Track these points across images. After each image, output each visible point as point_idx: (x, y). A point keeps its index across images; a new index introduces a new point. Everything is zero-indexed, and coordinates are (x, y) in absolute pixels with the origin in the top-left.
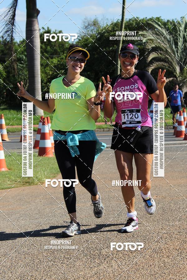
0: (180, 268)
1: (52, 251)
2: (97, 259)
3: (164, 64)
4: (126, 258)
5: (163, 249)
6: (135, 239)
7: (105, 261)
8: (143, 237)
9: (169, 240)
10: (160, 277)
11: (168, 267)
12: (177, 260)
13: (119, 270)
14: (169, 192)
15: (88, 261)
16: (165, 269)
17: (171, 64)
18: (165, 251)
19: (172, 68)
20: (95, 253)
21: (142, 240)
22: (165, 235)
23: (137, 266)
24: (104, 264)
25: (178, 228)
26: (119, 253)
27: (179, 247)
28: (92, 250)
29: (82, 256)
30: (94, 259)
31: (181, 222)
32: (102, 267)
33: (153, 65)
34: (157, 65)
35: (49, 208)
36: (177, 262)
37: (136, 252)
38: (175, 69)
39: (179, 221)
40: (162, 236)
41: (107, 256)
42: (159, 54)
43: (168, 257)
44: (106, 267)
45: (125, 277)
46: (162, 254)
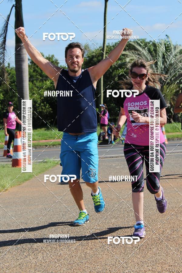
0: (98, 258)
2: (26, 252)
4: (53, 251)
7: (32, 254)
10: (77, 266)
11: (88, 257)
12: (98, 251)
13: (43, 261)
15: (17, 254)
16: (84, 259)
23: (60, 257)
24: (30, 257)
29: (14, 250)
30: (24, 252)
32: (28, 259)
36: (97, 253)
43: (91, 249)
44: (31, 259)
45: (45, 266)
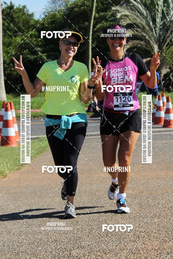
1: (16, 252)
3: (140, 43)
5: (141, 249)
6: (109, 239)
8: (118, 236)
9: (147, 239)
14: (146, 186)
17: (148, 43)
18: (143, 252)
19: (149, 46)
20: (64, 254)
21: (117, 239)
22: (143, 234)
25: (157, 225)
26: (91, 254)
27: (158, 247)
28: (62, 251)
31: (161, 219)
33: (129, 44)
34: (133, 44)
35: (13, 204)
37: (111, 252)
38: (153, 48)
39: (158, 218)
40: (140, 234)
41: (78, 257)
42: (135, 31)
46: (140, 255)
